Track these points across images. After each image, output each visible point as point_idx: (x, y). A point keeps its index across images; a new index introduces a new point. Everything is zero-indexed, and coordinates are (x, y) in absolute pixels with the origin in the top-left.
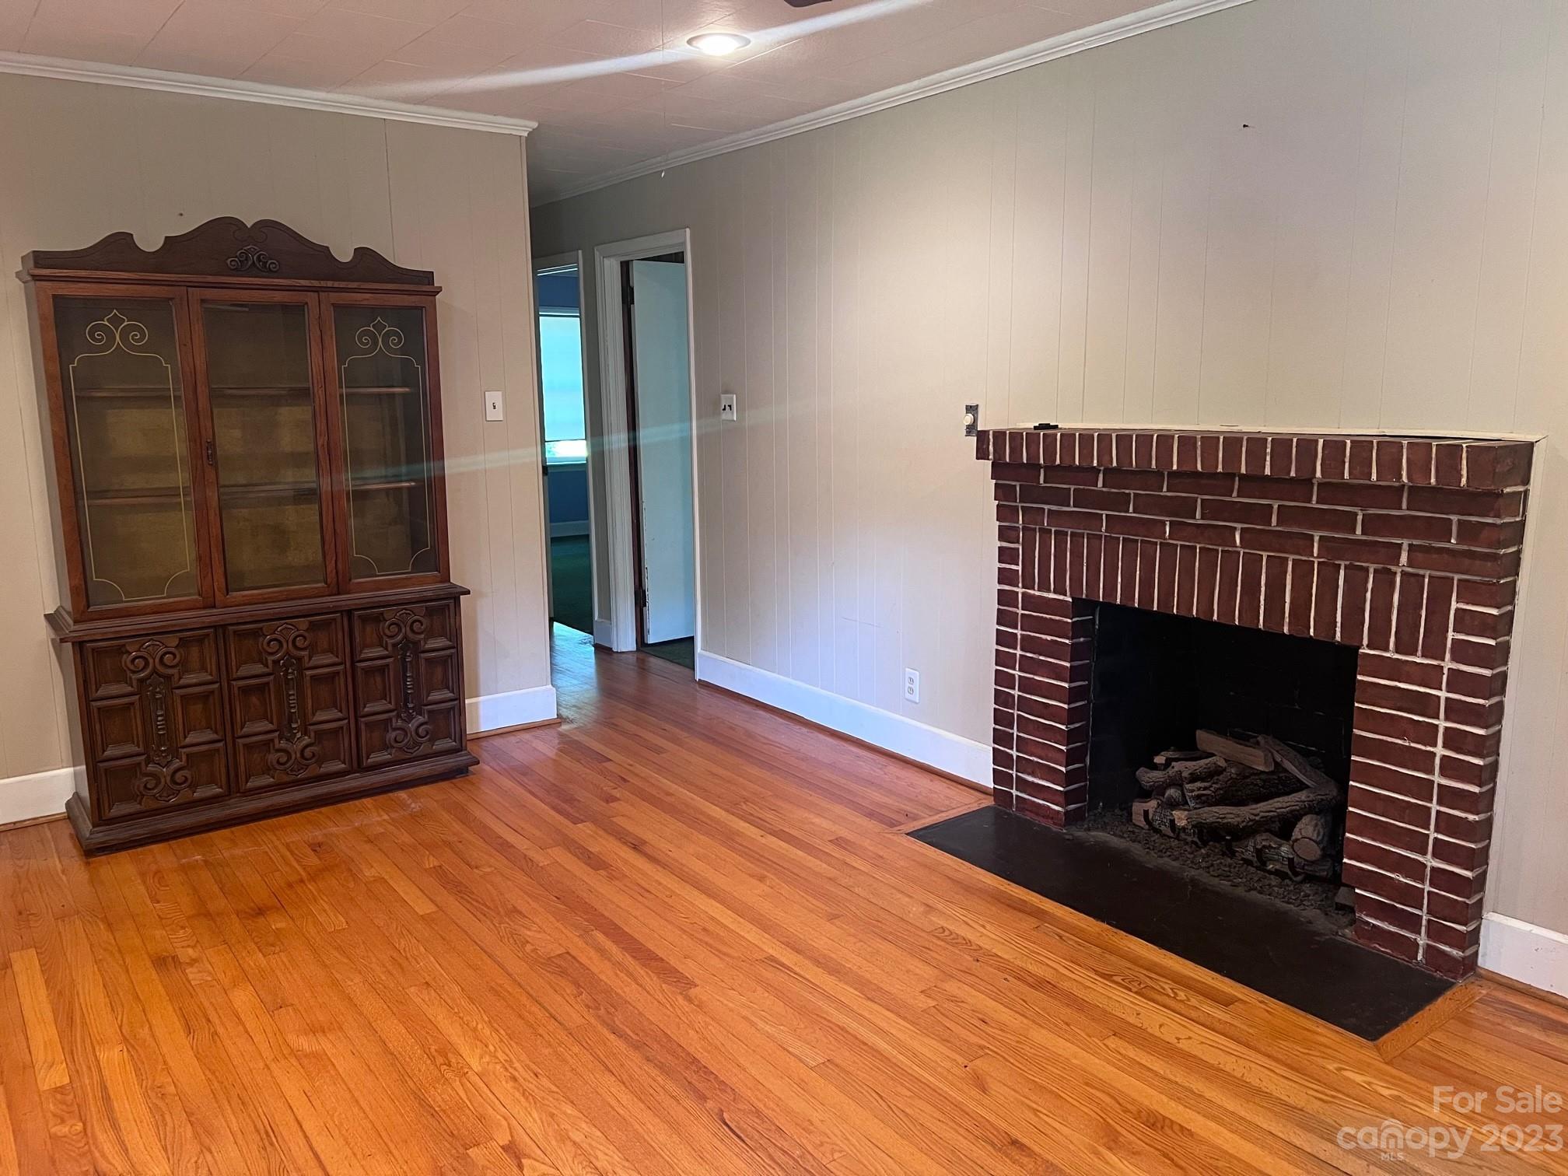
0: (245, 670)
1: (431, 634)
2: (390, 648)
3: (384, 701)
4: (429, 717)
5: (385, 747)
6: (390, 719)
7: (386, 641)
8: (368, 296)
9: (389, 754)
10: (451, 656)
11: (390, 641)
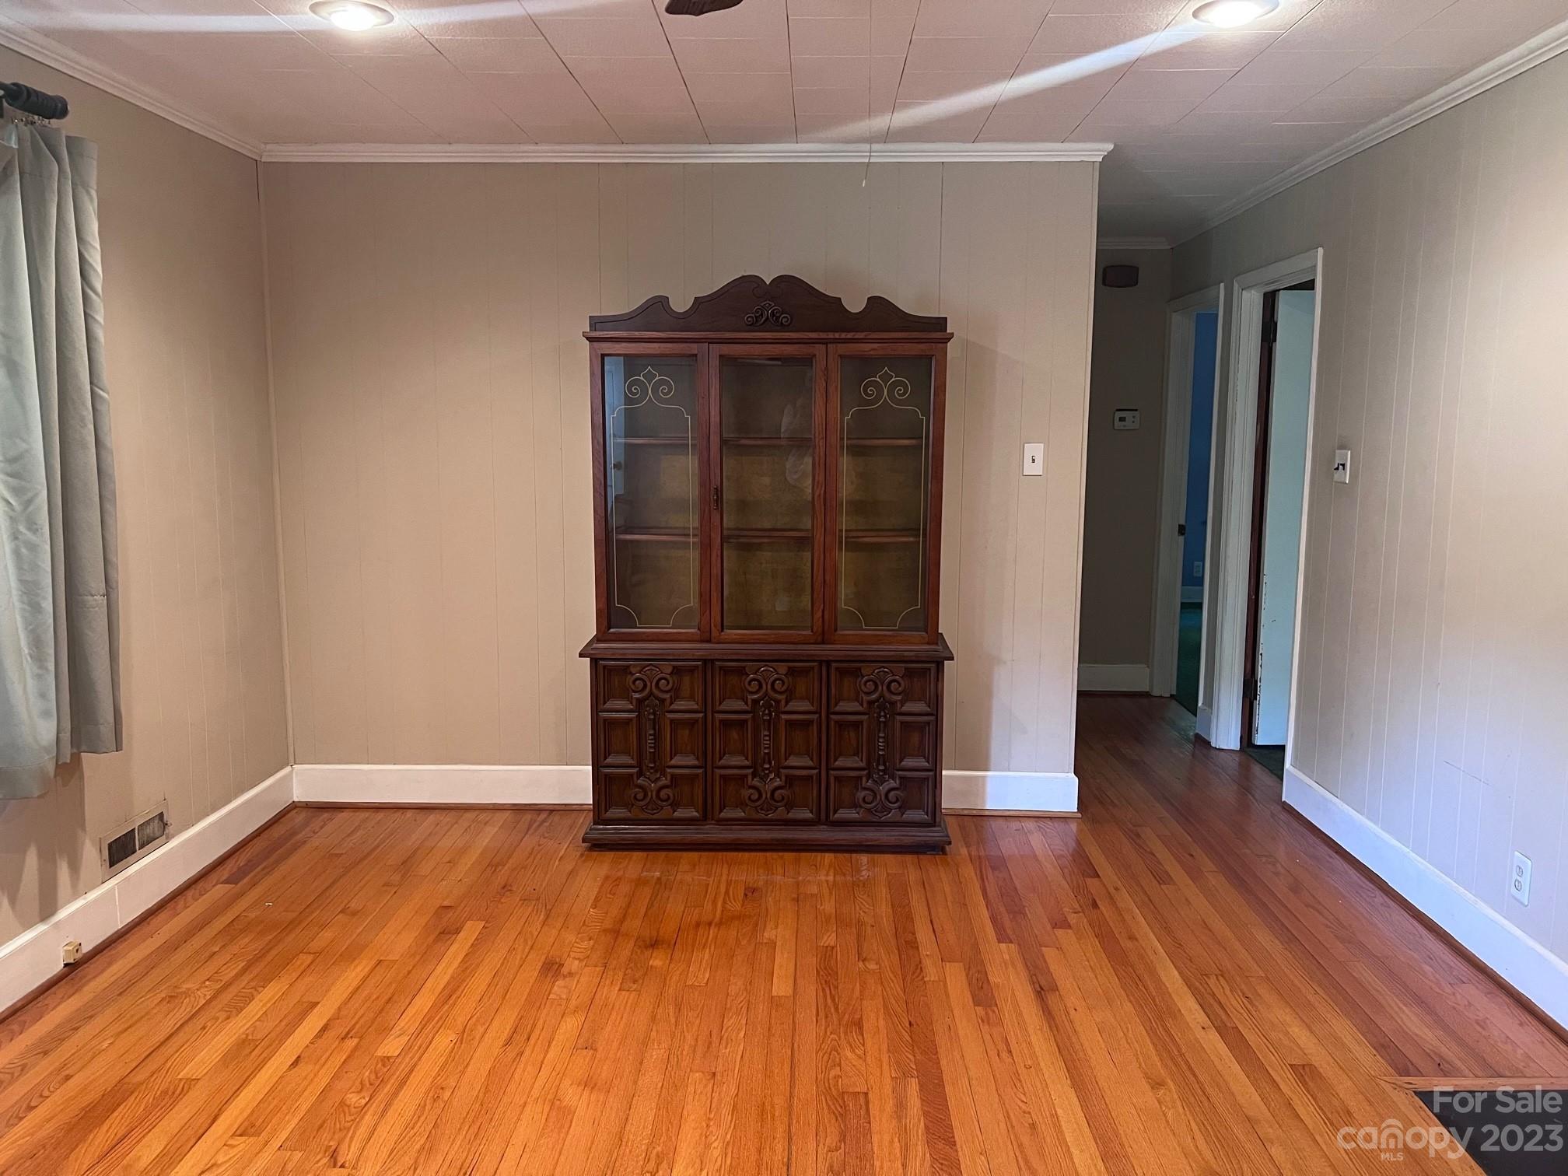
0: (729, 704)
1: (908, 697)
2: (865, 705)
3: (856, 758)
4: (901, 783)
5: (855, 805)
6: (860, 778)
7: (862, 697)
8: (876, 346)
9: (858, 813)
10: (928, 723)
11: (866, 698)
